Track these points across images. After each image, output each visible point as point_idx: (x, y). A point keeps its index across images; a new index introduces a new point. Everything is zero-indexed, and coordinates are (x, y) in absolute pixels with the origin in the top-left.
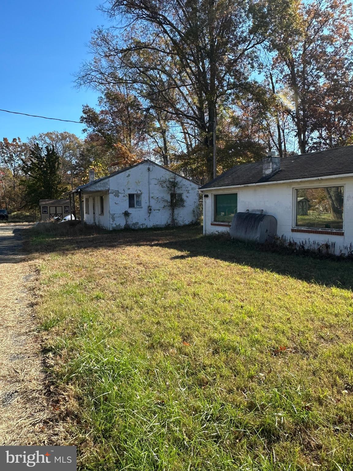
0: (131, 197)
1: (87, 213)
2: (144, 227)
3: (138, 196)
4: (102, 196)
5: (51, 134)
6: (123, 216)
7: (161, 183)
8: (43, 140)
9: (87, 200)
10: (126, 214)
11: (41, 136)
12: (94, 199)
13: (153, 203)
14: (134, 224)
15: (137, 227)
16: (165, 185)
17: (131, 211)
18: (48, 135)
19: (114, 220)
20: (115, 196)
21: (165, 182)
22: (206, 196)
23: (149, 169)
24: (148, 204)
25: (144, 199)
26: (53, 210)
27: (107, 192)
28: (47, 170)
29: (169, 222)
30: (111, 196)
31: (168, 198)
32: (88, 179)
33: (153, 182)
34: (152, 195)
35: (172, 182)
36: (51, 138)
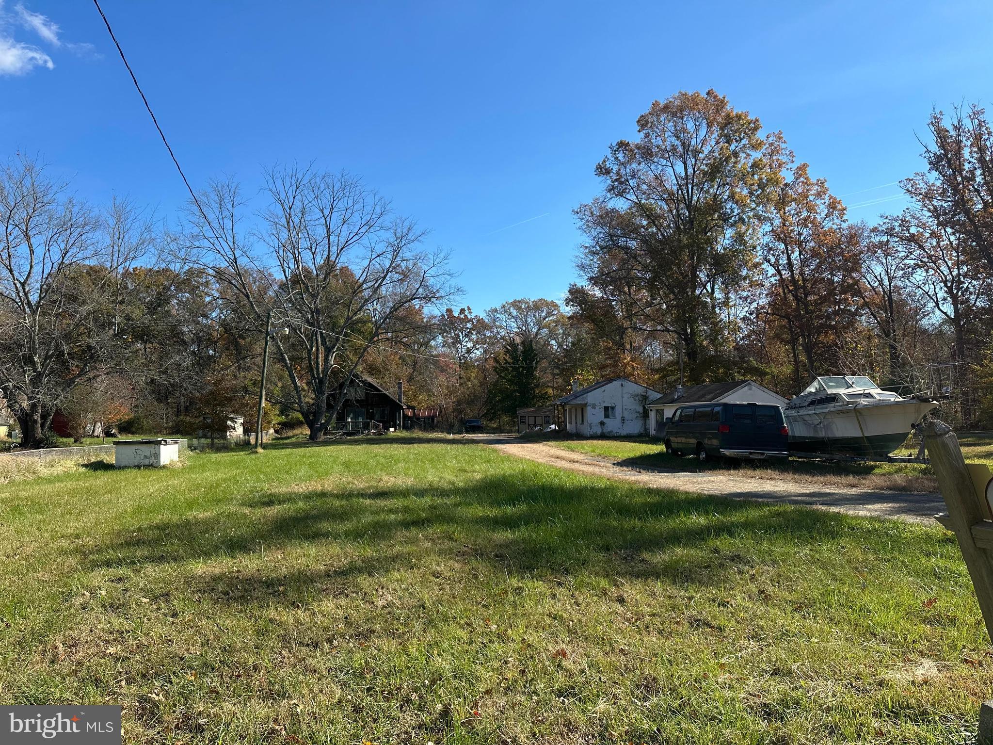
0: (606, 409)
1: (570, 423)
2: (619, 434)
3: (613, 408)
4: (583, 408)
5: (520, 302)
6: (599, 425)
7: (634, 396)
8: (507, 312)
9: (570, 410)
10: (602, 423)
11: (504, 307)
12: (576, 410)
13: (626, 414)
14: (609, 432)
15: (611, 435)
16: (637, 398)
17: (605, 420)
18: (516, 304)
19: (591, 428)
20: (593, 408)
21: (637, 396)
22: (651, 410)
23: (622, 385)
24: (621, 415)
25: (618, 412)
26: (531, 421)
27: (586, 405)
28: (523, 370)
29: (642, 431)
30: (589, 408)
31: (641, 410)
32: (571, 389)
33: (626, 396)
34: (625, 407)
35: (643, 396)
36: (519, 308)
